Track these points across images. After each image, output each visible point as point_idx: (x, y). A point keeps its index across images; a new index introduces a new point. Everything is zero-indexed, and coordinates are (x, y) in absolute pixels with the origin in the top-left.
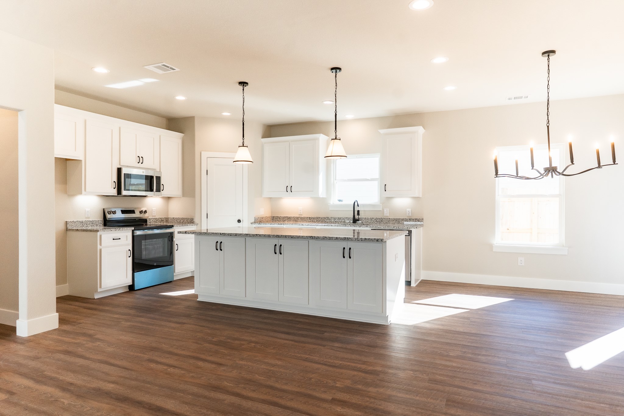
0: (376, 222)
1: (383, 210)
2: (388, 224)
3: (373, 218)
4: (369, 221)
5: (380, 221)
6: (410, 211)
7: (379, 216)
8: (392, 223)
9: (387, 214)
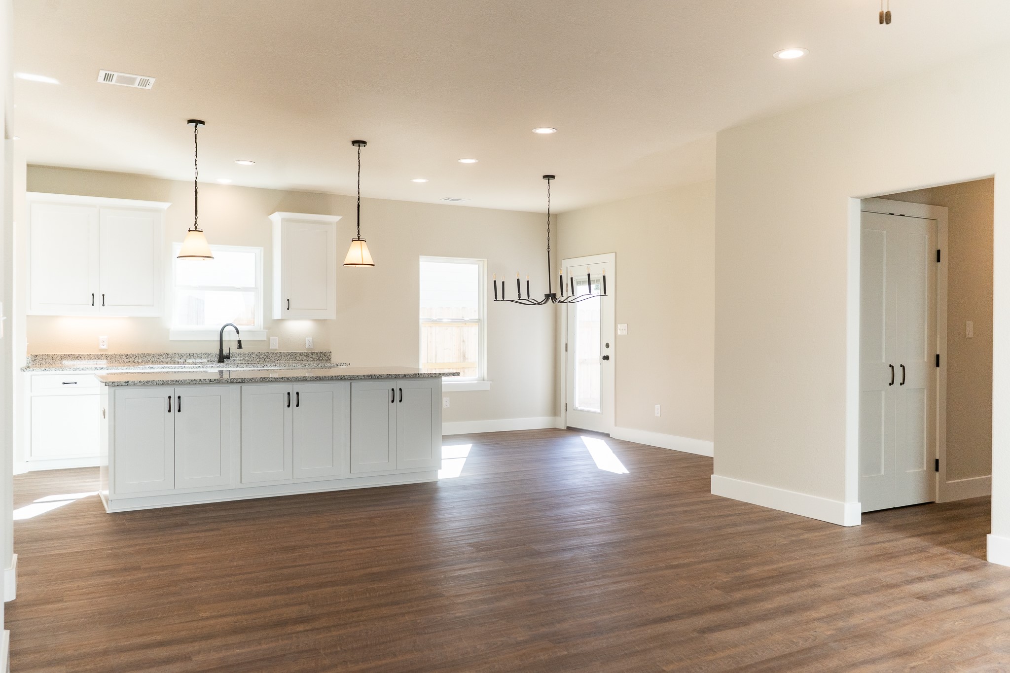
0: (258, 360)
1: (269, 340)
2: (278, 362)
3: (253, 353)
4: (247, 358)
5: (265, 357)
6: (311, 340)
7: (263, 349)
8: (284, 359)
9: (274, 346)
